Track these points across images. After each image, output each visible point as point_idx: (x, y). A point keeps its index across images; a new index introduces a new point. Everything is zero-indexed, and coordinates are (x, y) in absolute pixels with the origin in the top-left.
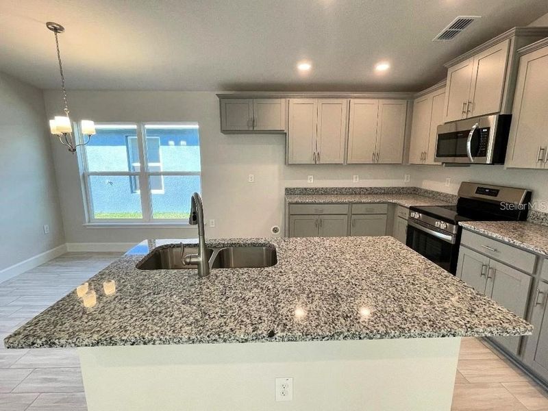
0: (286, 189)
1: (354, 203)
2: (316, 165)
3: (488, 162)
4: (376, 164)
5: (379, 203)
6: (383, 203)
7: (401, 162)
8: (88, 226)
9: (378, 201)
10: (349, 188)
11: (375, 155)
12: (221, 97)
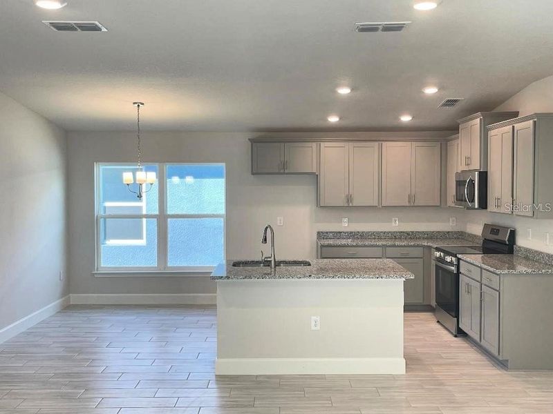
0: (318, 233)
1: (387, 246)
2: (349, 207)
3: (476, 207)
4: (411, 207)
5: (414, 246)
6: (418, 246)
7: (439, 204)
8: (96, 274)
9: (412, 244)
10: (388, 233)
11: (411, 198)
12: (253, 141)
